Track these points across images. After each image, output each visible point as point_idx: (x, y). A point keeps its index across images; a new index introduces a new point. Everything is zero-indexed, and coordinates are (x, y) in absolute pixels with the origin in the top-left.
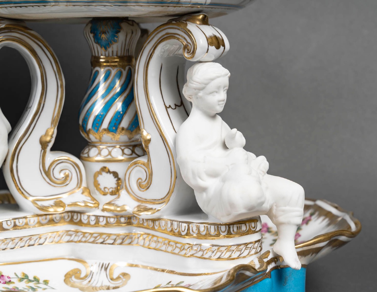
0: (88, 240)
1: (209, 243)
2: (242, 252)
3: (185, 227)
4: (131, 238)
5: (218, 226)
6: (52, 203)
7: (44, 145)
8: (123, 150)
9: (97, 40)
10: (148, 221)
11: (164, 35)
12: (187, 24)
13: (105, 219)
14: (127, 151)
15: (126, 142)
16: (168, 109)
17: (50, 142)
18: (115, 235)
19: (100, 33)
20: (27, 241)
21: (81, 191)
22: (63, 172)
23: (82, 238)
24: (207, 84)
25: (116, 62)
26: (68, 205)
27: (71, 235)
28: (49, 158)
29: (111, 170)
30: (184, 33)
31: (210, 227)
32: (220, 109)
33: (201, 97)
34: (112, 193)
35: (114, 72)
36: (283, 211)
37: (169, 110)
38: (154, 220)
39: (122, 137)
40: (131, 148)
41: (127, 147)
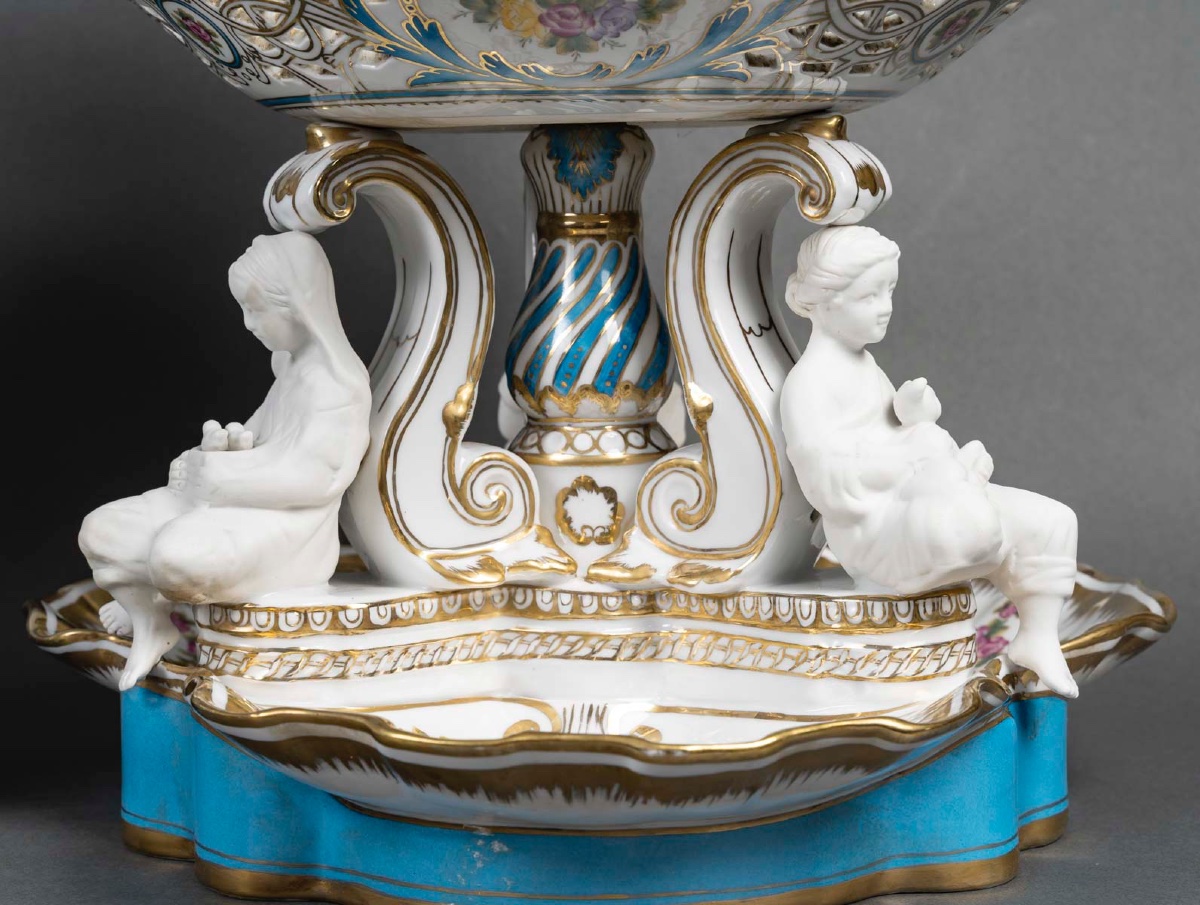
0: (554, 651)
1: (861, 642)
2: (943, 662)
3: (810, 607)
4: (655, 644)
5: (890, 601)
6: (472, 562)
7: (451, 424)
8: (625, 437)
9: (563, 175)
10: (705, 600)
11: (748, 165)
12: (806, 140)
13: (595, 598)
14: (635, 439)
15: (632, 417)
16: (748, 336)
17: (463, 418)
18: (619, 637)
19: (573, 159)
20: (417, 654)
21: (535, 536)
22: (493, 490)
23: (536, 648)
24: (855, 277)
25: (604, 226)
26: (511, 568)
27: (508, 643)
28: (463, 460)
29: (601, 484)
30: (803, 159)
31: (873, 606)
32: (879, 333)
33: (839, 307)
34: (603, 540)
35: (602, 250)
36: (1034, 565)
37: (751, 337)
38: (719, 599)
39: (625, 405)
40: (641, 430)
41: (633, 428)
